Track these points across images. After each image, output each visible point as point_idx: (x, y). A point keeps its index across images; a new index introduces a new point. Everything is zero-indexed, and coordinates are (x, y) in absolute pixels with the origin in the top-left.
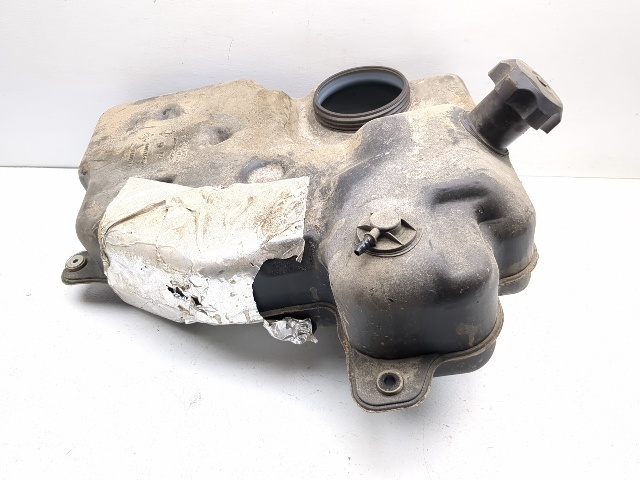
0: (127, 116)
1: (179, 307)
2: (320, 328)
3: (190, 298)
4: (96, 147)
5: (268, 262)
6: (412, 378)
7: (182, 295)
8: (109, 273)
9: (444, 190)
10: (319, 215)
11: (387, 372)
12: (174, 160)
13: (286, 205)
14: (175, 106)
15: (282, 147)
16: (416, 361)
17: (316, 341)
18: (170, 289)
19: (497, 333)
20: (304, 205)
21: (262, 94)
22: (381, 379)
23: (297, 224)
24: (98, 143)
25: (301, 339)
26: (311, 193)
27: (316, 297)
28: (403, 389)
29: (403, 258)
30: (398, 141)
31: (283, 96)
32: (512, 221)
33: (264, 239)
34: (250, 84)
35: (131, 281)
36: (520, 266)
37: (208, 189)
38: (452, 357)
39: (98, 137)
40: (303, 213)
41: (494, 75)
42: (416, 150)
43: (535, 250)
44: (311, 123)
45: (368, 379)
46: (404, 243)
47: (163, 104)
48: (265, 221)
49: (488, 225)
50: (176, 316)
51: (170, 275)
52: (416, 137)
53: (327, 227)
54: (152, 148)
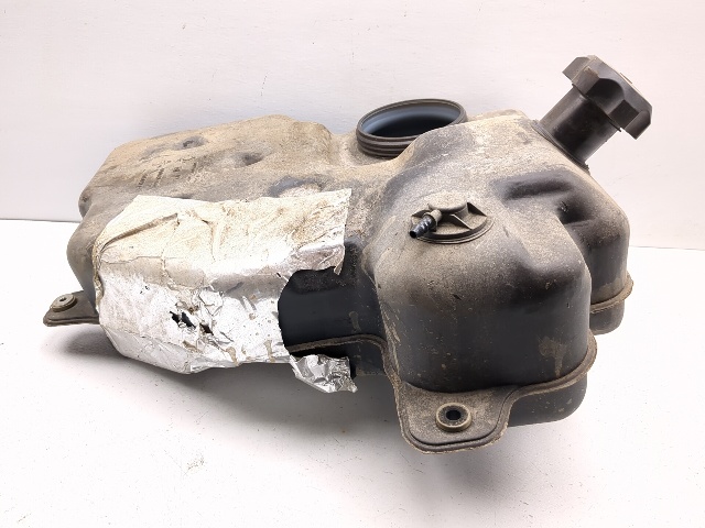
0: (143, 148)
1: (185, 342)
2: (360, 373)
3: (198, 328)
4: (103, 175)
5: (299, 273)
6: (482, 412)
7: (189, 324)
8: (102, 309)
9: (517, 184)
10: (363, 220)
11: (450, 404)
12: (192, 181)
13: (322, 214)
14: (197, 138)
15: (321, 167)
16: (488, 394)
17: (354, 389)
18: (175, 318)
19: (591, 363)
20: (346, 212)
21: (298, 125)
22: (442, 413)
23: (335, 230)
24: (105, 172)
25: (337, 384)
26: (353, 202)
27: (357, 327)
28: (471, 424)
29: (472, 244)
30: (458, 144)
31: (322, 128)
32: (603, 224)
33: (296, 246)
34: (285, 118)
35: (127, 315)
36: (613, 290)
37: (229, 203)
38: (533, 390)
39: (106, 167)
40: (344, 220)
41: (568, 73)
42: (481, 150)
43: (628, 276)
44: (354, 154)
45: (425, 414)
46: (473, 228)
47: (185, 137)
48: (297, 229)
49: (573, 228)
50: (179, 361)
51: (176, 293)
52: (479, 140)
53: (374, 231)
54: (167, 172)
